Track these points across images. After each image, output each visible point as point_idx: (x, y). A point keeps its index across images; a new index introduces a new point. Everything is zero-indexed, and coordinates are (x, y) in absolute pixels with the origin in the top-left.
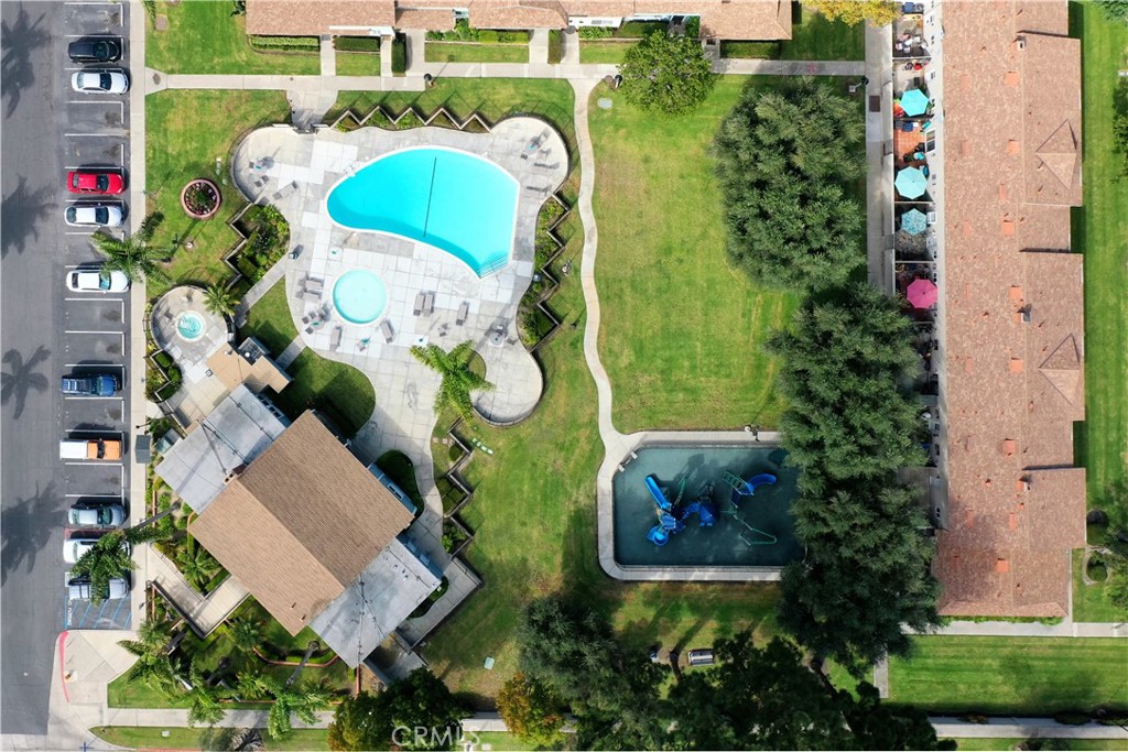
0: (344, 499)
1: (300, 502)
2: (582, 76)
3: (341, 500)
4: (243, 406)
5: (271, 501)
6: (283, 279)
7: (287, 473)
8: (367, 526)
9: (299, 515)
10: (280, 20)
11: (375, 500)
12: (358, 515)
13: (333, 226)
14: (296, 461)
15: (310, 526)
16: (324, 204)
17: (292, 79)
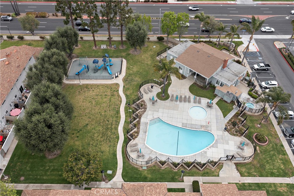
4: (228, 80)
6: (224, 117)
17: (240, 181)
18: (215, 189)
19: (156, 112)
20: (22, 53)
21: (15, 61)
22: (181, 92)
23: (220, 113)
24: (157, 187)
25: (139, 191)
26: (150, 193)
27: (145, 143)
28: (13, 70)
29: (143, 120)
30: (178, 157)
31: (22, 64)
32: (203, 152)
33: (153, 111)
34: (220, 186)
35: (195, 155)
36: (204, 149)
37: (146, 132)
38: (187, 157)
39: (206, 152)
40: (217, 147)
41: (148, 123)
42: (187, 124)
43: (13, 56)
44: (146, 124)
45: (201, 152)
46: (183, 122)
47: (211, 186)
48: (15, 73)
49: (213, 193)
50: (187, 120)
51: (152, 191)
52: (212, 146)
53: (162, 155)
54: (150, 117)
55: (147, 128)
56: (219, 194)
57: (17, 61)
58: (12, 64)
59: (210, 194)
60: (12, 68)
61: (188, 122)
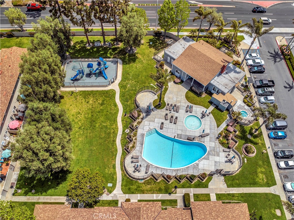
0: (192, 65)
1: (205, 63)
2: (118, 195)
3: (193, 65)
4: (225, 88)
5: (213, 62)
6: (218, 127)
7: (209, 69)
8: (185, 60)
9: (204, 60)
10: (235, 208)
11: (183, 66)
12: (188, 62)
13: (204, 143)
14: (207, 73)
15: (201, 57)
16: (208, 149)
17: (226, 192)
18: (203, 207)
19: (152, 122)
20: (13, 59)
21: (8, 70)
22: (178, 99)
23: (214, 123)
24: (152, 205)
25: (136, 211)
26: (146, 213)
27: (142, 156)
28: (7, 80)
29: (140, 131)
30: (172, 170)
31: (15, 72)
32: (195, 164)
33: (150, 121)
34: (208, 204)
35: (188, 167)
36: (196, 162)
37: (142, 144)
38: (180, 169)
39: (198, 165)
40: (209, 160)
41: (144, 134)
42: (181, 135)
43: (5, 64)
44: (143, 135)
45: (194, 164)
46: (178, 133)
47: (200, 204)
48: (9, 84)
49: (202, 211)
50: (182, 131)
51: (148, 210)
52: (204, 159)
53: (158, 167)
54: (147, 128)
55: (143, 140)
56: (206, 211)
57: (9, 69)
58: (5, 73)
59: (199, 211)
60: (6, 78)
61: (183, 134)
